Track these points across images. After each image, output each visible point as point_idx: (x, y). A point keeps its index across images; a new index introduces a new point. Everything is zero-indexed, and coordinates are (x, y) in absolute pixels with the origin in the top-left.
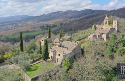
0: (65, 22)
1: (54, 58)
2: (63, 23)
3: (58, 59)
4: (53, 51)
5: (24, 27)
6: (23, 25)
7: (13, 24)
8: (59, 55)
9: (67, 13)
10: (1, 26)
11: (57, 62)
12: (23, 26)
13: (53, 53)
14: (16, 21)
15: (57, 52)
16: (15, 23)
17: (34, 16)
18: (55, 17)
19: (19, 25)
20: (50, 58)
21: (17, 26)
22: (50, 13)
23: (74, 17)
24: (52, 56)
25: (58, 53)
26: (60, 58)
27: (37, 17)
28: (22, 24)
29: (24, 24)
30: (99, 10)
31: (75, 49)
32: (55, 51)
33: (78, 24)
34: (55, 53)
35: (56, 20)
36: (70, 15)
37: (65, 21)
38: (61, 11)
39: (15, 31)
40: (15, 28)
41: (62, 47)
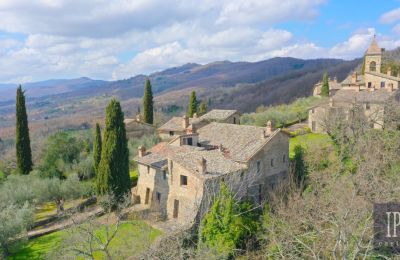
0: (208, 97)
1: (159, 195)
2: (203, 99)
3: (176, 203)
4: (154, 166)
5: (76, 115)
6: (72, 107)
7: (43, 104)
8: (184, 180)
9: (214, 69)
10: (4, 111)
11: (176, 215)
12: (74, 113)
13: (153, 172)
14: (54, 97)
15: (176, 165)
16: (48, 103)
17: (110, 80)
18: (177, 83)
19: (63, 108)
20: (143, 201)
21: (53, 112)
22: (160, 70)
23: (239, 82)
24: (148, 190)
25: (179, 170)
26: (187, 197)
27: (120, 82)
28: (70, 105)
29: (77, 106)
30: (318, 60)
31: (260, 154)
32: (165, 162)
33: (254, 97)
34: (165, 172)
35: (180, 92)
36: (223, 76)
37: (209, 94)
38: (195, 65)
39: (45, 125)
40: (46, 118)
41: (199, 145)
